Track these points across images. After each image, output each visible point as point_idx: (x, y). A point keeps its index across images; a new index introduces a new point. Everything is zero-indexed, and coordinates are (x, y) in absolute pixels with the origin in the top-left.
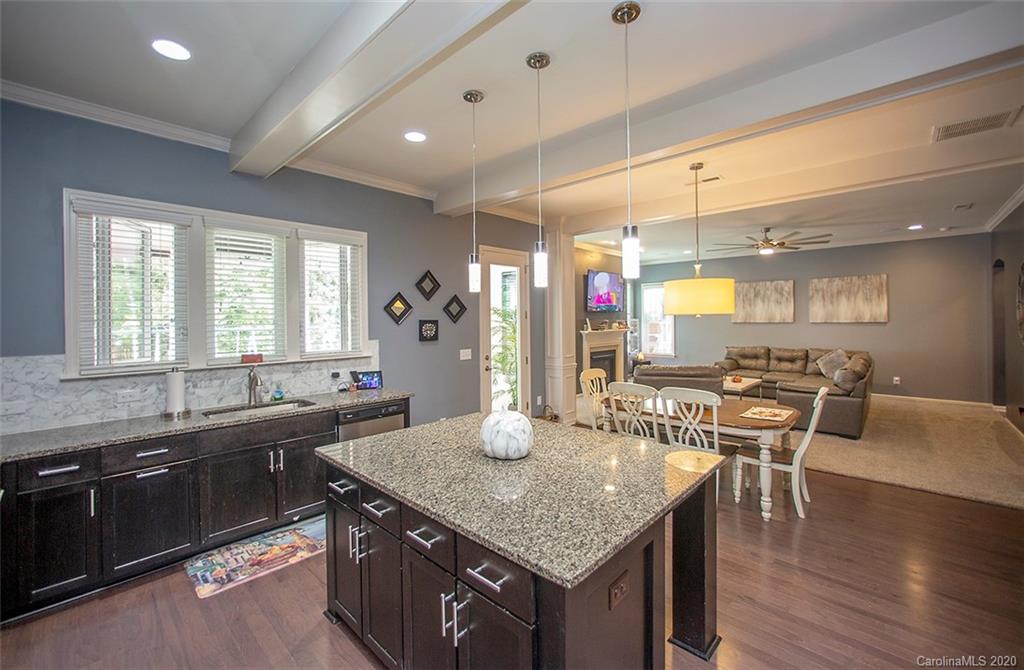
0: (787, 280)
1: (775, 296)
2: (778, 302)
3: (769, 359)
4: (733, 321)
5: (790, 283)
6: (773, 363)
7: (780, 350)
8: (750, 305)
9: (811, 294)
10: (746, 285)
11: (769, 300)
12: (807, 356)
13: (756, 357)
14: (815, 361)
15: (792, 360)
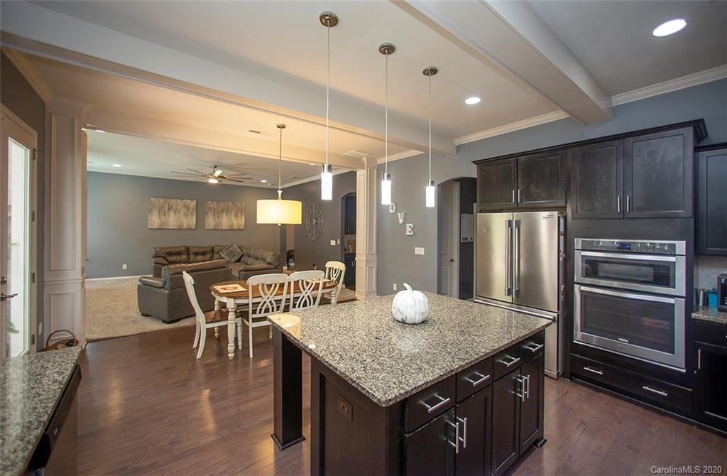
0: (191, 200)
1: (183, 210)
2: (186, 215)
3: (189, 254)
4: (150, 227)
5: (194, 203)
6: (192, 257)
7: (196, 247)
8: (165, 215)
9: (207, 210)
10: (162, 201)
11: (179, 212)
12: (213, 251)
13: (179, 254)
14: (218, 253)
15: (204, 254)
